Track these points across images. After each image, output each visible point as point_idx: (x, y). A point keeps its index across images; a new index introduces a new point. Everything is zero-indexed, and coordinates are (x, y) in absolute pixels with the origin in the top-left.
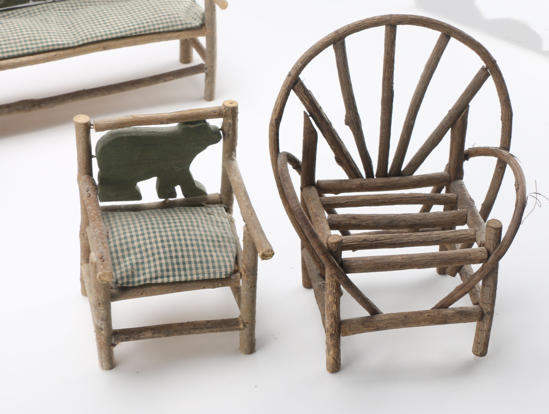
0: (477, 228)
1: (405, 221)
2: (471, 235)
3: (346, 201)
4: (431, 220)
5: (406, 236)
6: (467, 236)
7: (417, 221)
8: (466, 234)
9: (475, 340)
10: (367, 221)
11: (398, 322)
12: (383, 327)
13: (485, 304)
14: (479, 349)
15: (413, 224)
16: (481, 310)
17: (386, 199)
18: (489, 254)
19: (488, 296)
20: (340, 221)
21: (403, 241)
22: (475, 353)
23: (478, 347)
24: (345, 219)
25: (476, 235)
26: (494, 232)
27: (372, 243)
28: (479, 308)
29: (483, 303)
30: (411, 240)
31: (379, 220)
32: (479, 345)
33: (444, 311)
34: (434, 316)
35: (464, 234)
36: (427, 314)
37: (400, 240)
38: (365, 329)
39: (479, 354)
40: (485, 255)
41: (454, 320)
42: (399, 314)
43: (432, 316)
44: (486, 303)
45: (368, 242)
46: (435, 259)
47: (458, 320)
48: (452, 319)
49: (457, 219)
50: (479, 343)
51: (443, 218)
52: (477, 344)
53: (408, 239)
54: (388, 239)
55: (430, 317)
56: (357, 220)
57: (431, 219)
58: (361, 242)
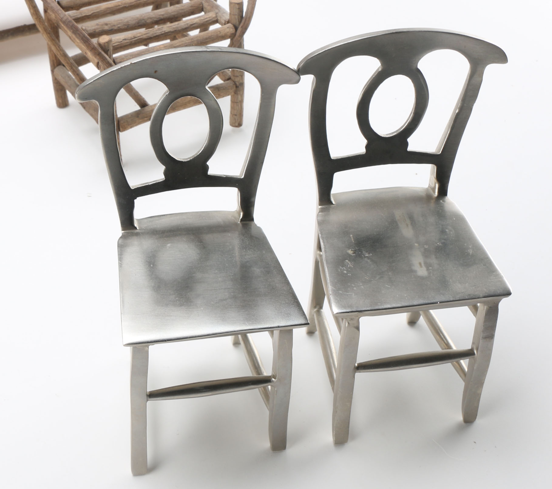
0: (217, 11)
1: (151, 18)
2: (214, 18)
3: (92, 12)
4: (173, 14)
5: (159, 29)
6: (210, 19)
7: (162, 17)
8: (209, 18)
9: (231, 113)
10: (118, 24)
14: (236, 120)
15: (158, 19)
17: (126, 4)
18: (236, 28)
20: (94, 29)
21: (157, 34)
22: (234, 125)
23: (235, 119)
24: (98, 27)
25: (218, 17)
26: (238, 7)
27: (131, 40)
30: (164, 31)
31: (128, 22)
32: (236, 117)
35: (207, 18)
37: (155, 34)
38: (141, 121)
39: (237, 125)
40: (232, 30)
44: (238, 75)
45: (128, 41)
46: (192, 42)
49: (195, 8)
50: (236, 115)
51: (182, 10)
52: (234, 116)
53: (161, 31)
54: (145, 34)
56: (109, 25)
57: (172, 12)
58: (121, 42)
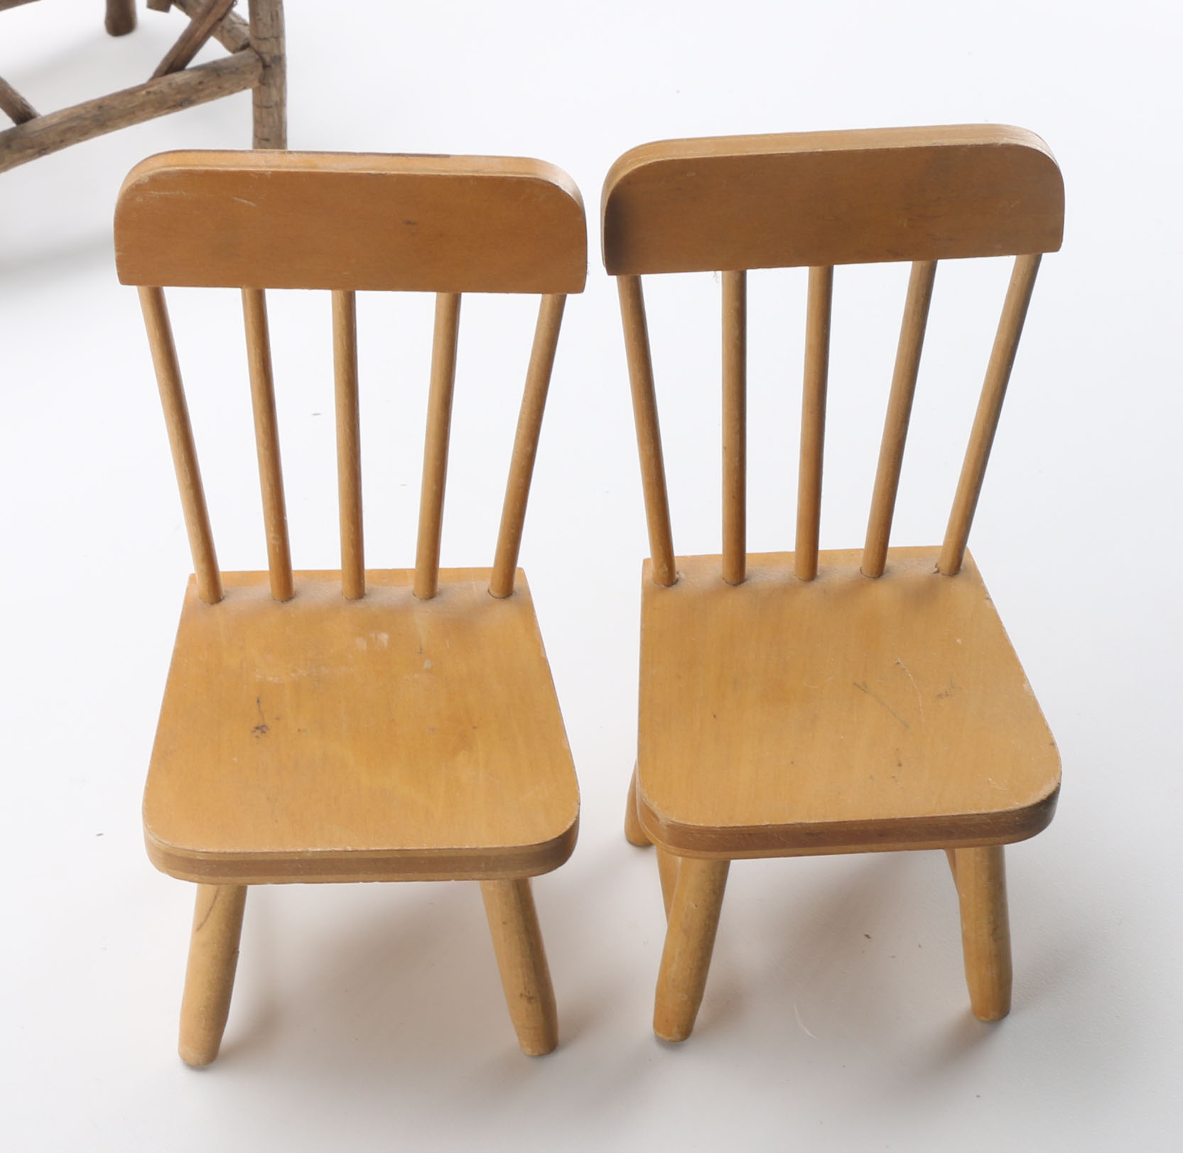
11: (87, 123)
12: (54, 143)
13: (265, 39)
16: (257, 57)
19: (269, 19)
28: (253, 54)
29: (260, 39)
33: (178, 78)
34: (162, 92)
36: (144, 92)
41: (207, 92)
42: (83, 106)
43: (155, 93)
47: (215, 89)
48: (202, 90)
55: (152, 97)
